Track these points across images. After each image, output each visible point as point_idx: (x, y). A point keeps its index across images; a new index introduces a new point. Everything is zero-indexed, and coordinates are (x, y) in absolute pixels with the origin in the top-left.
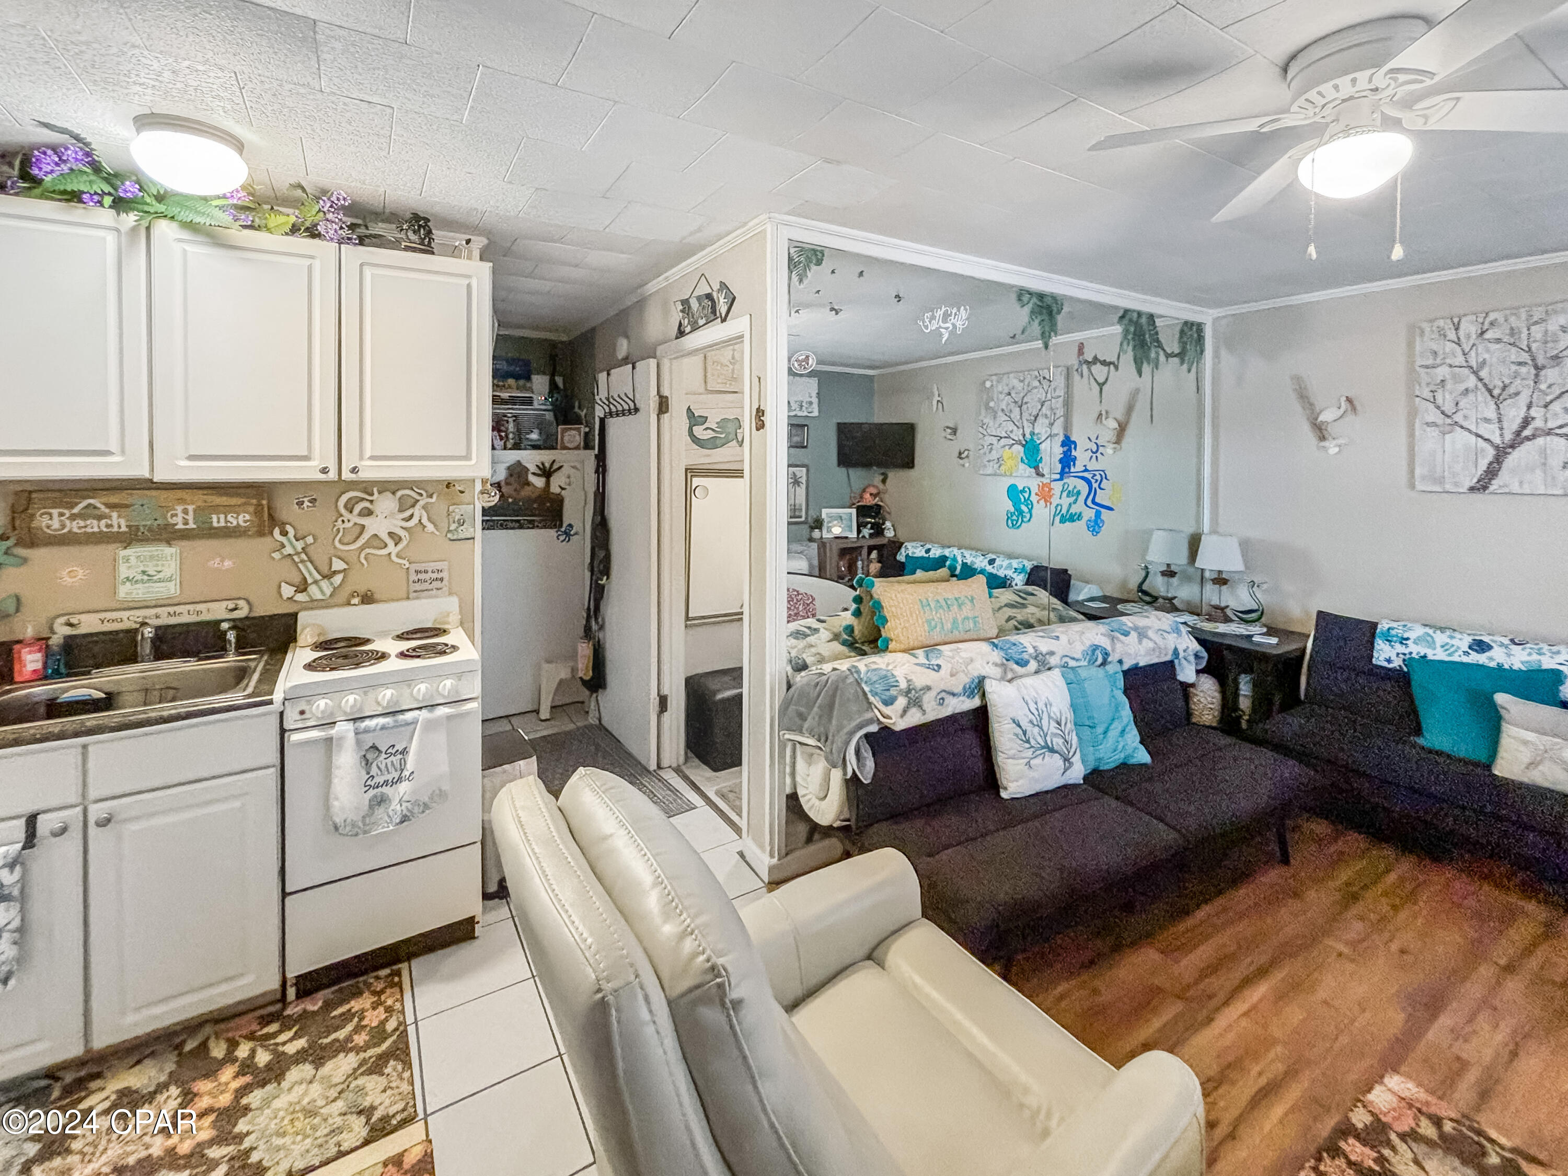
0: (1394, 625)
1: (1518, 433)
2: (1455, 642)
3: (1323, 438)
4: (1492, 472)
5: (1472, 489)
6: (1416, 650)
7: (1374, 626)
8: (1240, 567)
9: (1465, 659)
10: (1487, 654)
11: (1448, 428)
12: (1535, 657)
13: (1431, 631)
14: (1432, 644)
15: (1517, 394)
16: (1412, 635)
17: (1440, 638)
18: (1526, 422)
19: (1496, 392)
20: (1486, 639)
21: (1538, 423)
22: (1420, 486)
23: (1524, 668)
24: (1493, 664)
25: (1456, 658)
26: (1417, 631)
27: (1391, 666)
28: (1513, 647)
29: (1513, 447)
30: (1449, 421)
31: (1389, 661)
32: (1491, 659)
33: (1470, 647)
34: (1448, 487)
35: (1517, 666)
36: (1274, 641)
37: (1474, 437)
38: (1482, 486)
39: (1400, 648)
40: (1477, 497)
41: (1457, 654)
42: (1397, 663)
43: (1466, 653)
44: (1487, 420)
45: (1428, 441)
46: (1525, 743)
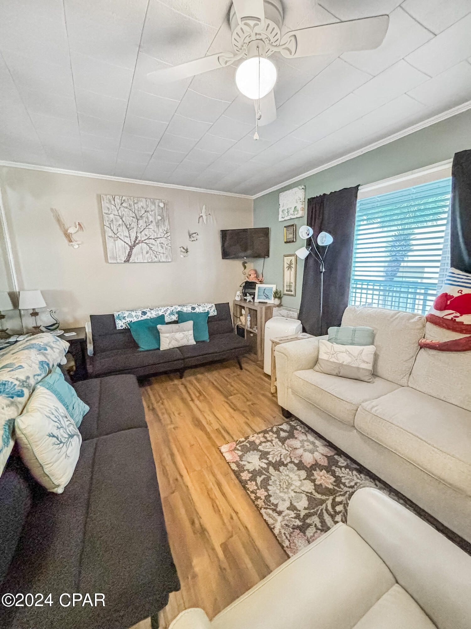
0: (119, 313)
1: (135, 242)
2: (138, 314)
3: (70, 241)
4: (129, 255)
5: (125, 261)
6: (128, 320)
7: (113, 316)
8: (45, 305)
9: (142, 319)
10: (147, 315)
11: (116, 239)
12: (157, 312)
13: (130, 312)
14: (132, 317)
15: (134, 228)
16: (126, 315)
17: (134, 314)
18: (137, 238)
19: (128, 226)
20: (144, 310)
21: (139, 239)
22: (110, 261)
23: (156, 317)
24: (149, 318)
25: (139, 319)
26: (126, 314)
27: (122, 328)
28: (151, 311)
29: (134, 246)
30: (116, 236)
31: (122, 326)
32: (148, 316)
33: (142, 314)
34: (119, 261)
35: (154, 316)
36: (74, 334)
37: (123, 243)
38: (127, 261)
39: (124, 321)
40: (127, 264)
41: (139, 318)
42: (124, 326)
43: (141, 316)
44: (126, 236)
45: (110, 244)
46: (167, 337)
